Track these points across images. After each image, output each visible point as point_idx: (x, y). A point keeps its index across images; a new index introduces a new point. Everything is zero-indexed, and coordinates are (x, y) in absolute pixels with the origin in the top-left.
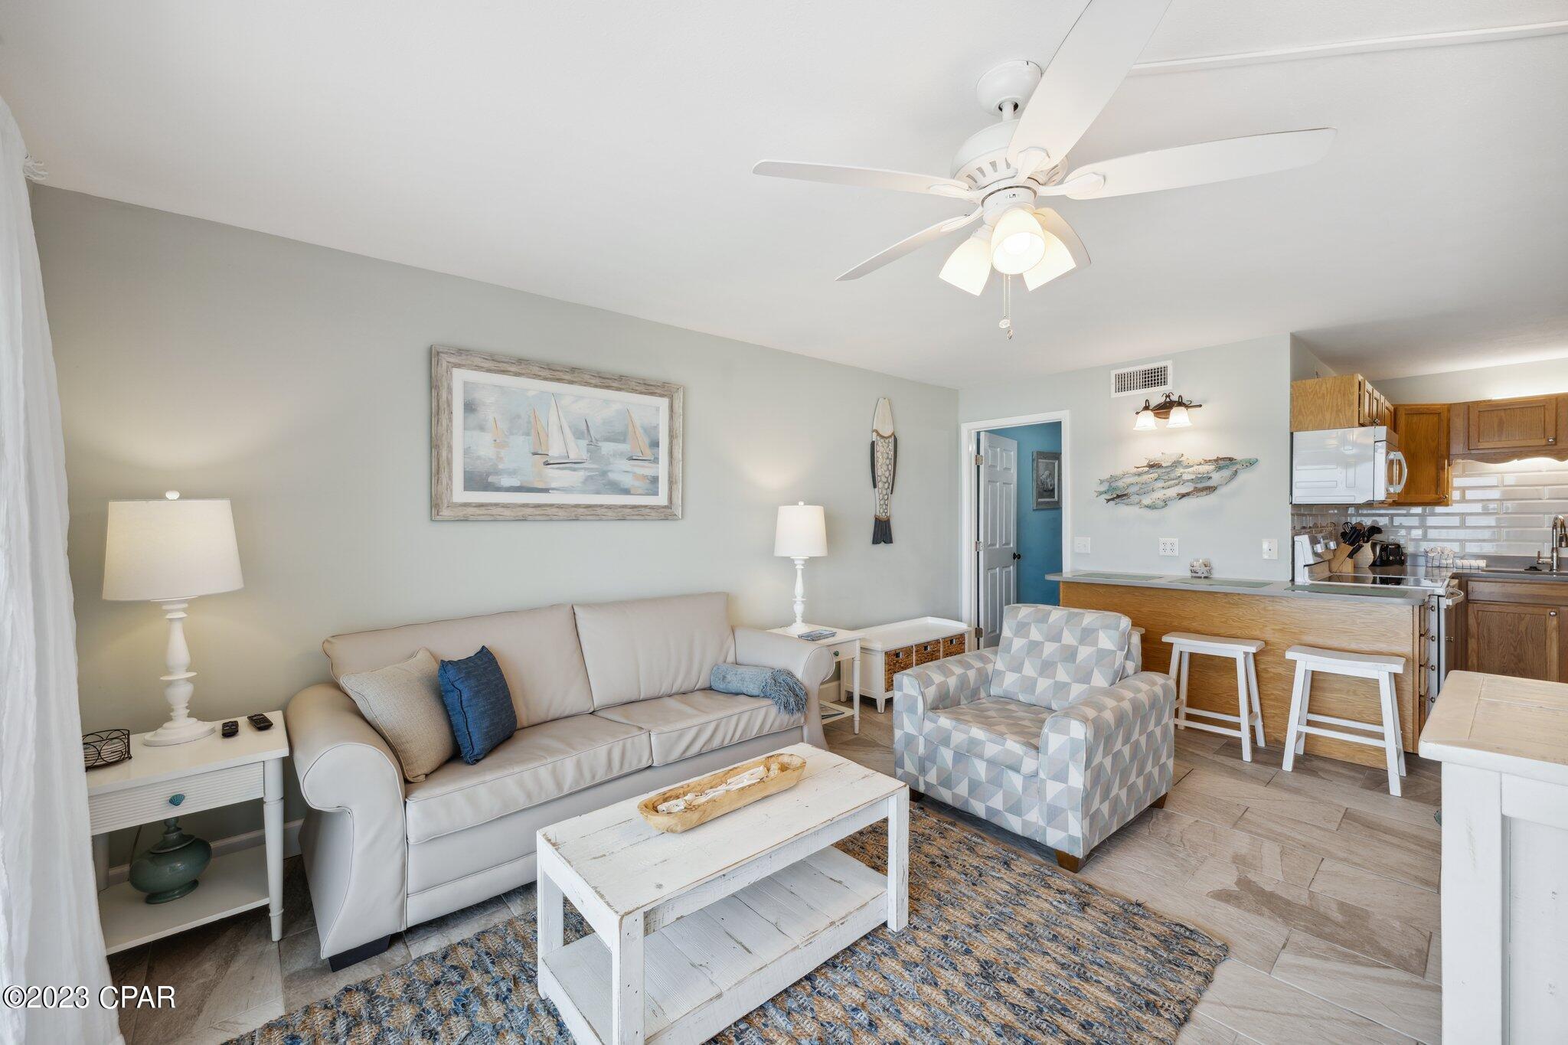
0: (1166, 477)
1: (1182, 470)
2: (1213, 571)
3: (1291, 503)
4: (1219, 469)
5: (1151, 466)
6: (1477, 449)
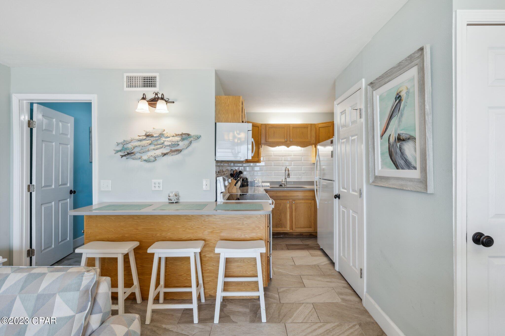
0: (156, 143)
1: (164, 139)
2: (180, 198)
3: (215, 160)
4: (183, 140)
5: (147, 136)
6: (268, 142)
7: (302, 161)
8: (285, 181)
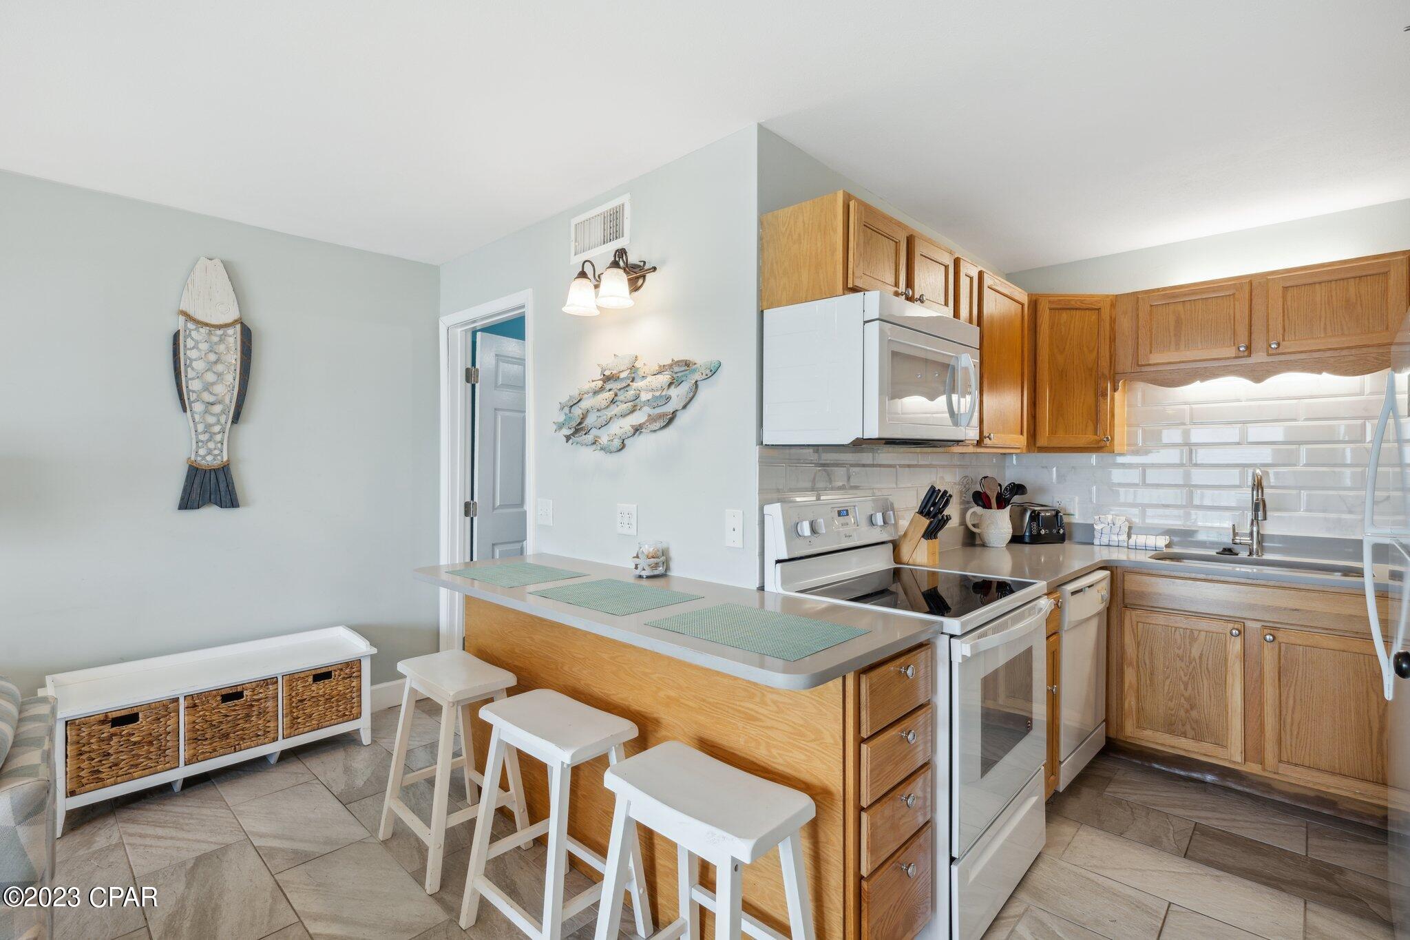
0: (622, 398)
1: (639, 385)
3: (761, 443)
4: (677, 380)
5: (606, 379)
6: (1150, 365)
8: (1251, 534)
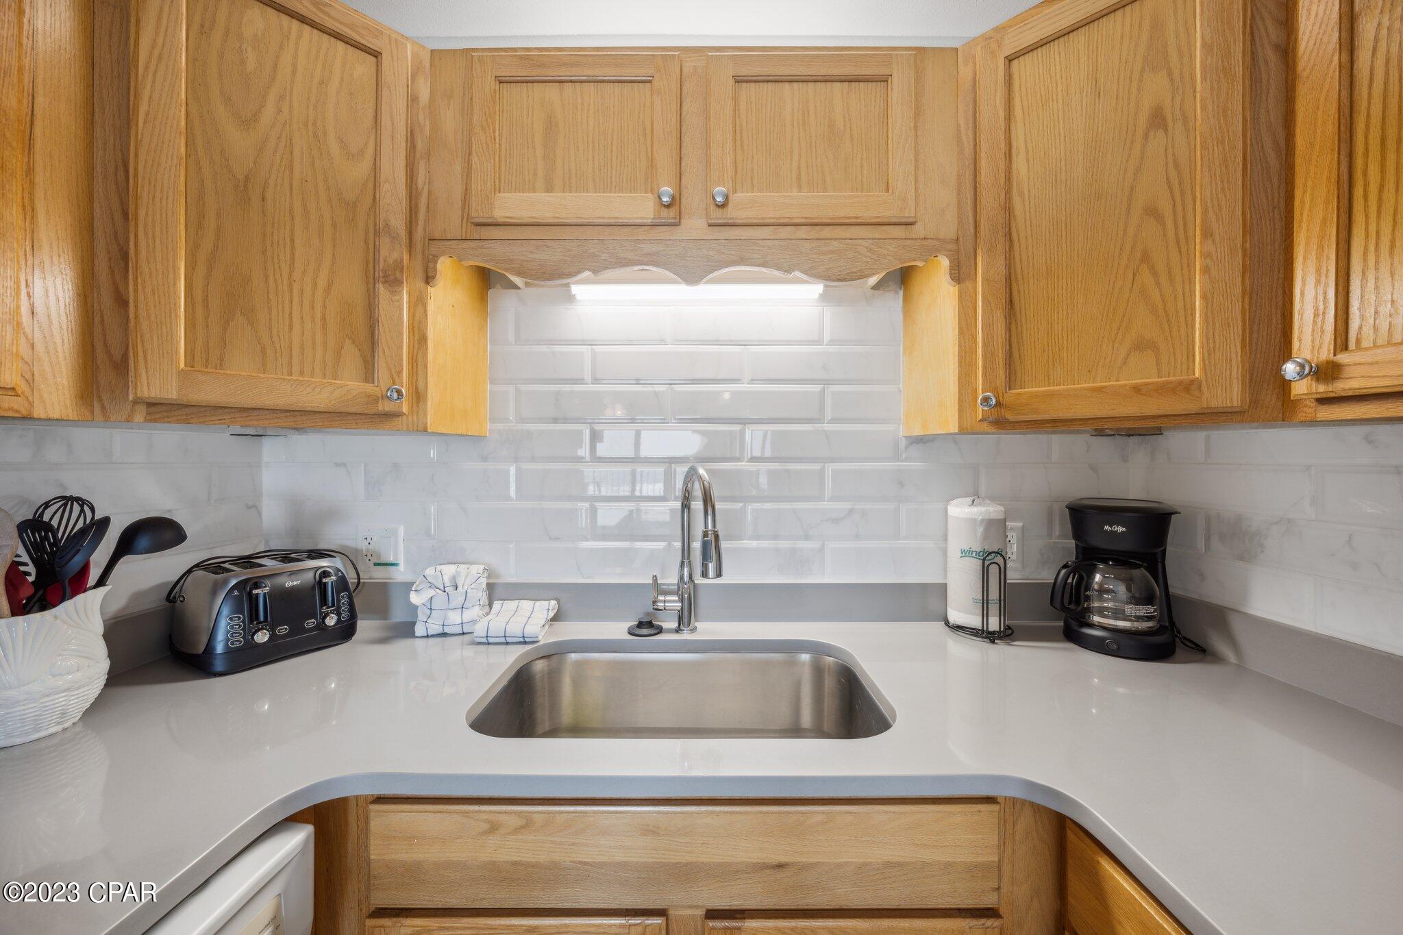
7: (819, 420)
